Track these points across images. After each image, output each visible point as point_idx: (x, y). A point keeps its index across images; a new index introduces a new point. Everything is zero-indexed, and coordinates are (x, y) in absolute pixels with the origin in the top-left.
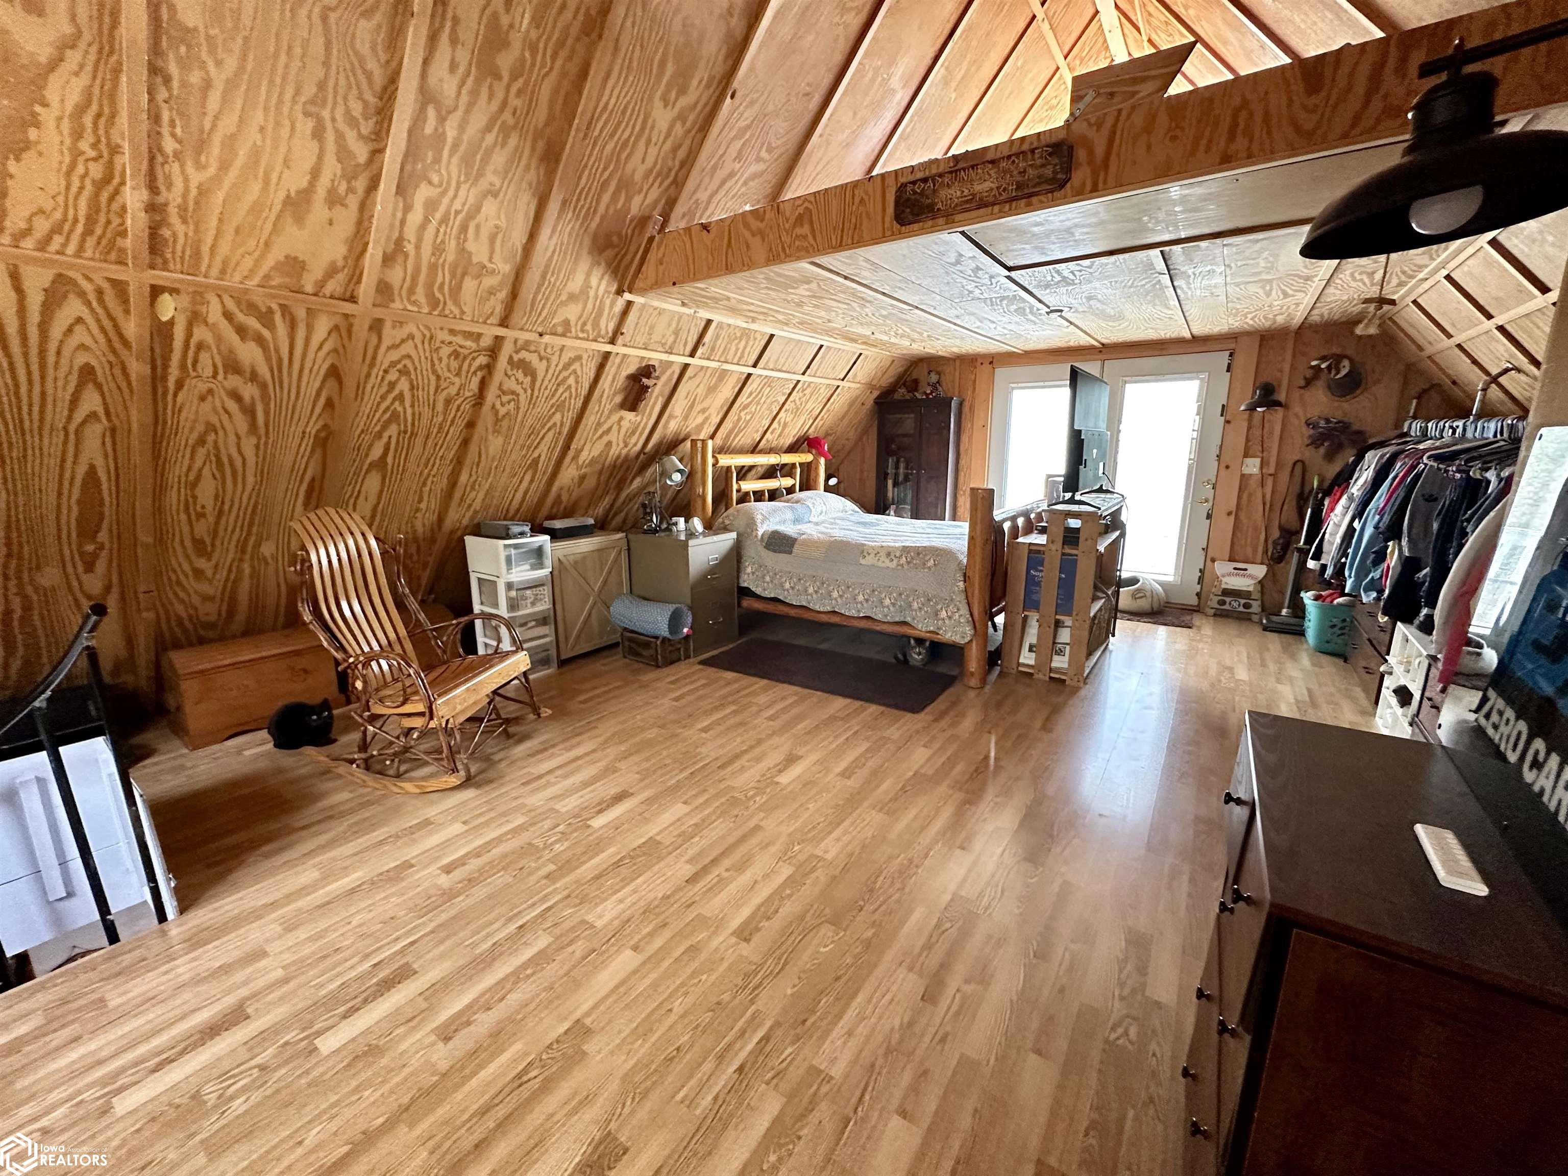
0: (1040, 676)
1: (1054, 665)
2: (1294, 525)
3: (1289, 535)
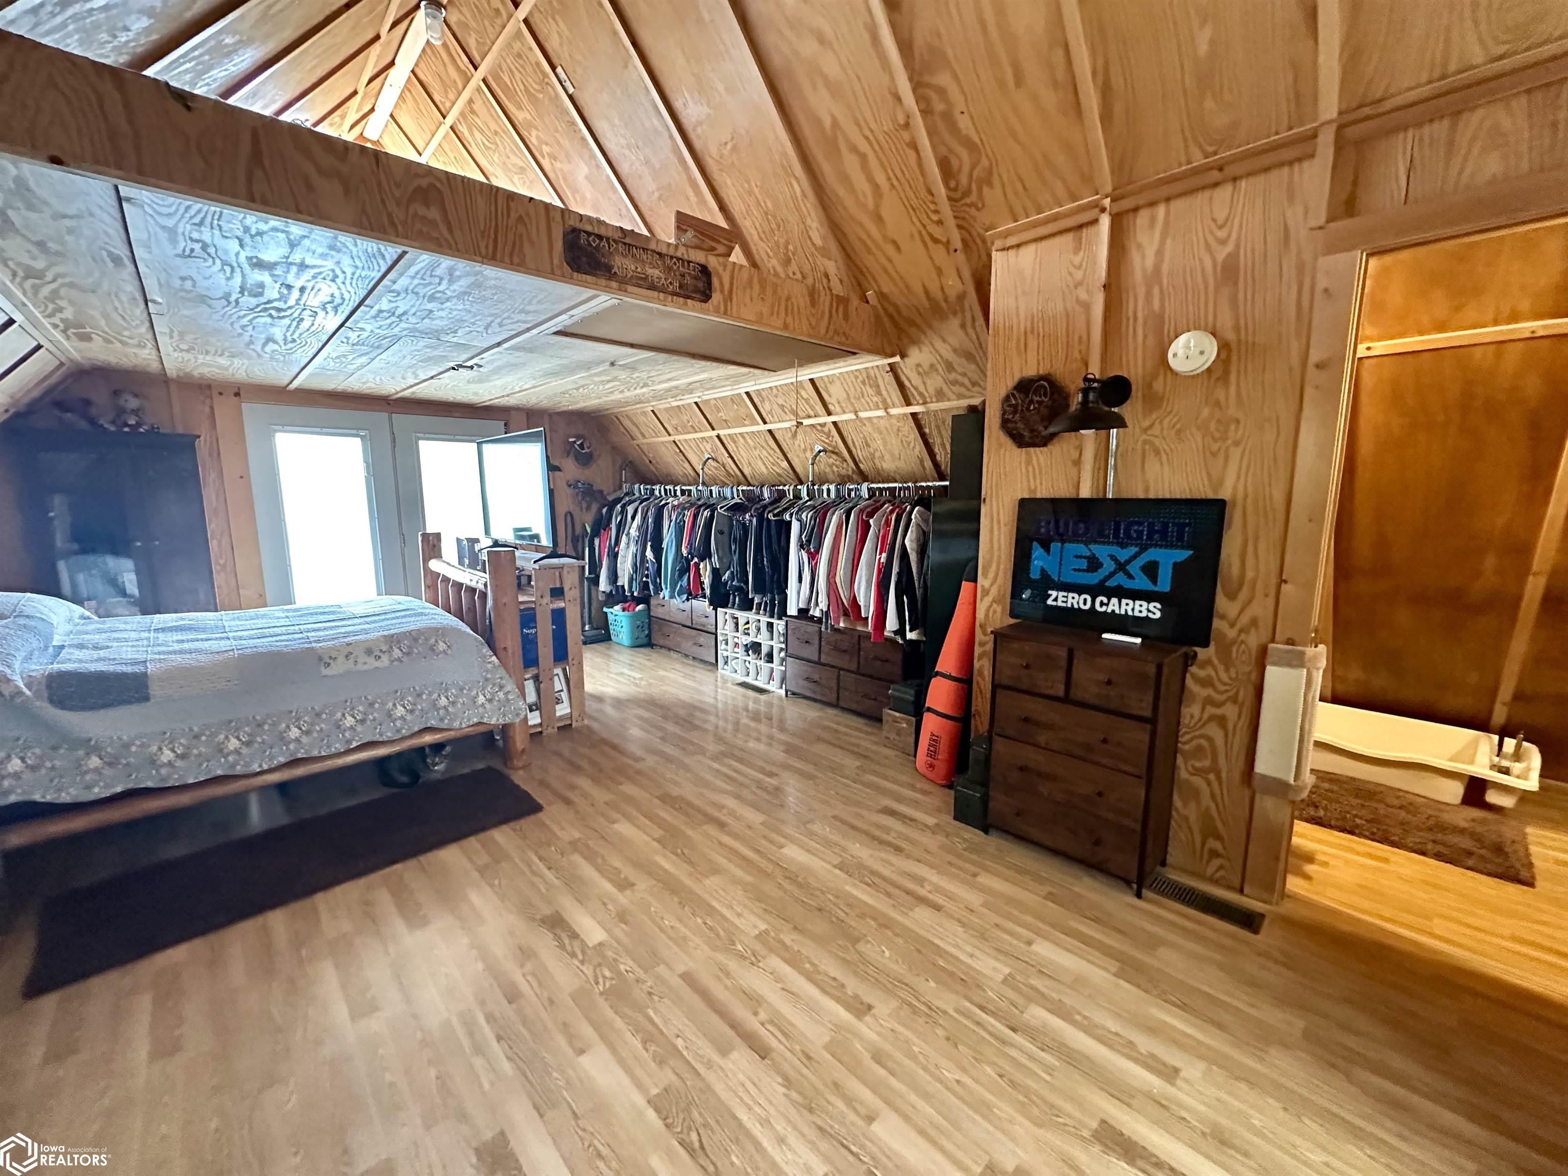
0: (550, 730)
1: (558, 714)
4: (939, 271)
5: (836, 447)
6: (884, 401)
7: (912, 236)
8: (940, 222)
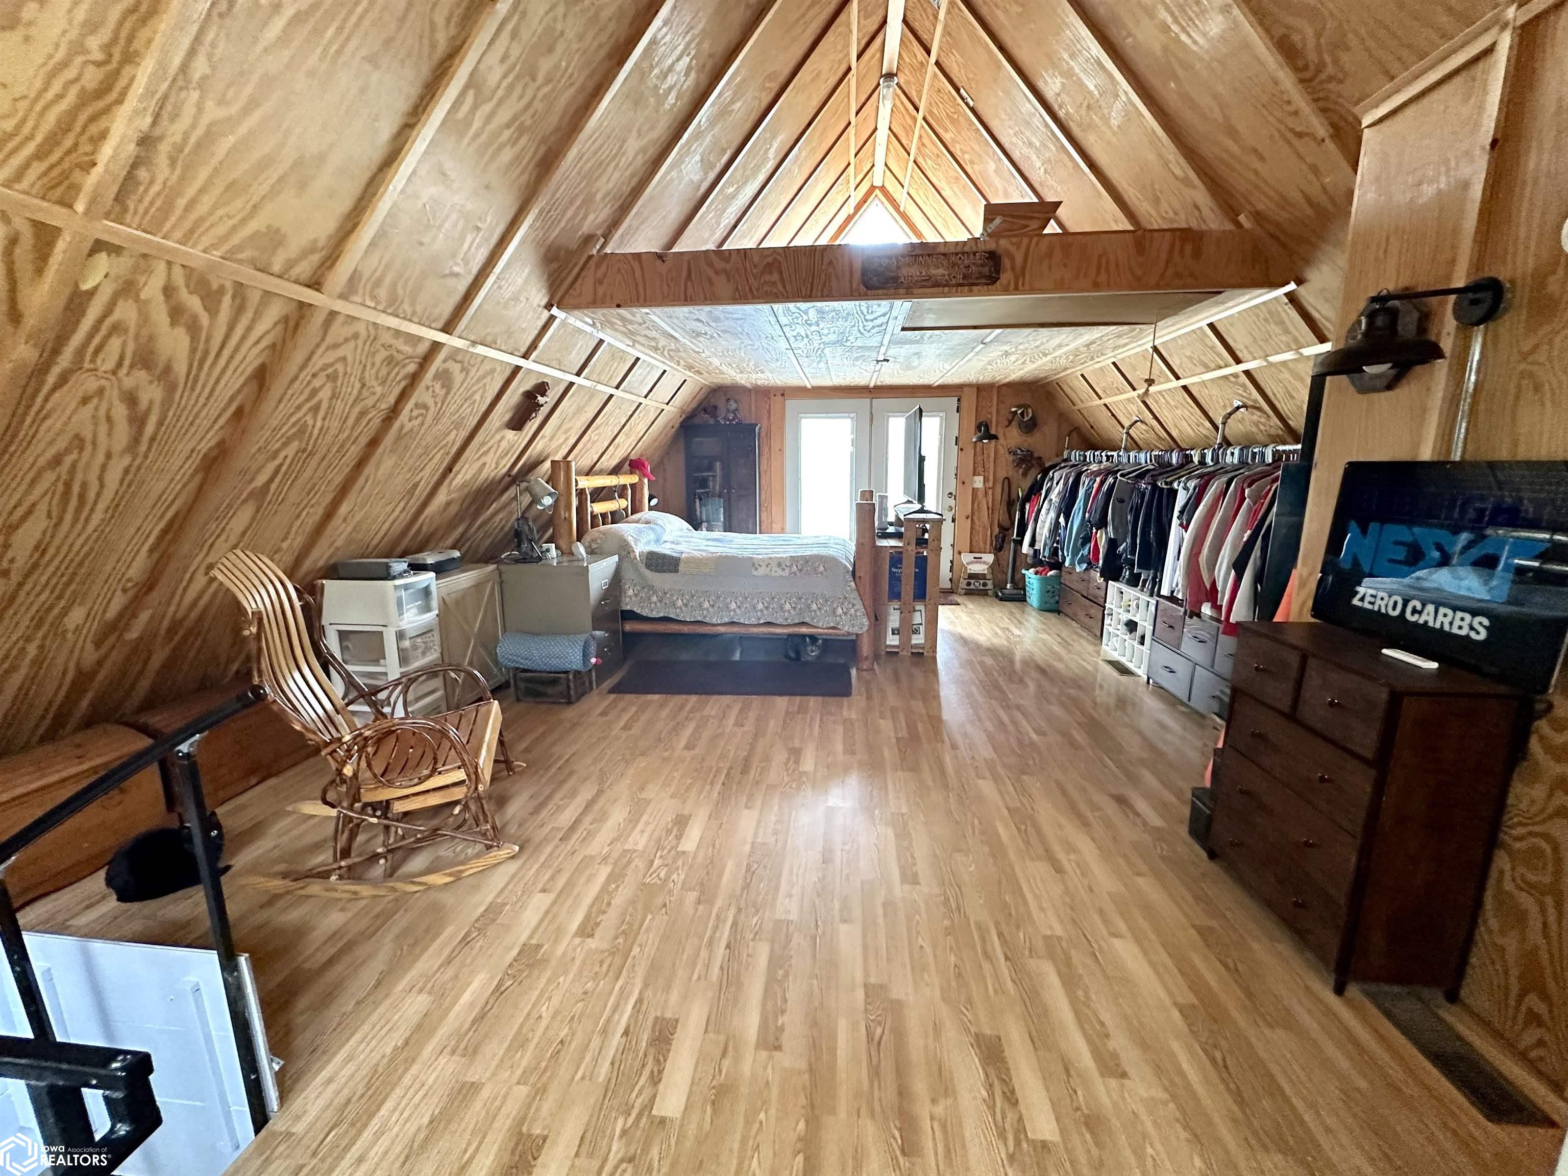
0: (904, 653)
1: (914, 642)
2: (1007, 523)
3: (1005, 530)
4: (1315, 169)
5: (1256, 401)
6: (1296, 340)
7: (1271, 137)
8: (1296, 113)
